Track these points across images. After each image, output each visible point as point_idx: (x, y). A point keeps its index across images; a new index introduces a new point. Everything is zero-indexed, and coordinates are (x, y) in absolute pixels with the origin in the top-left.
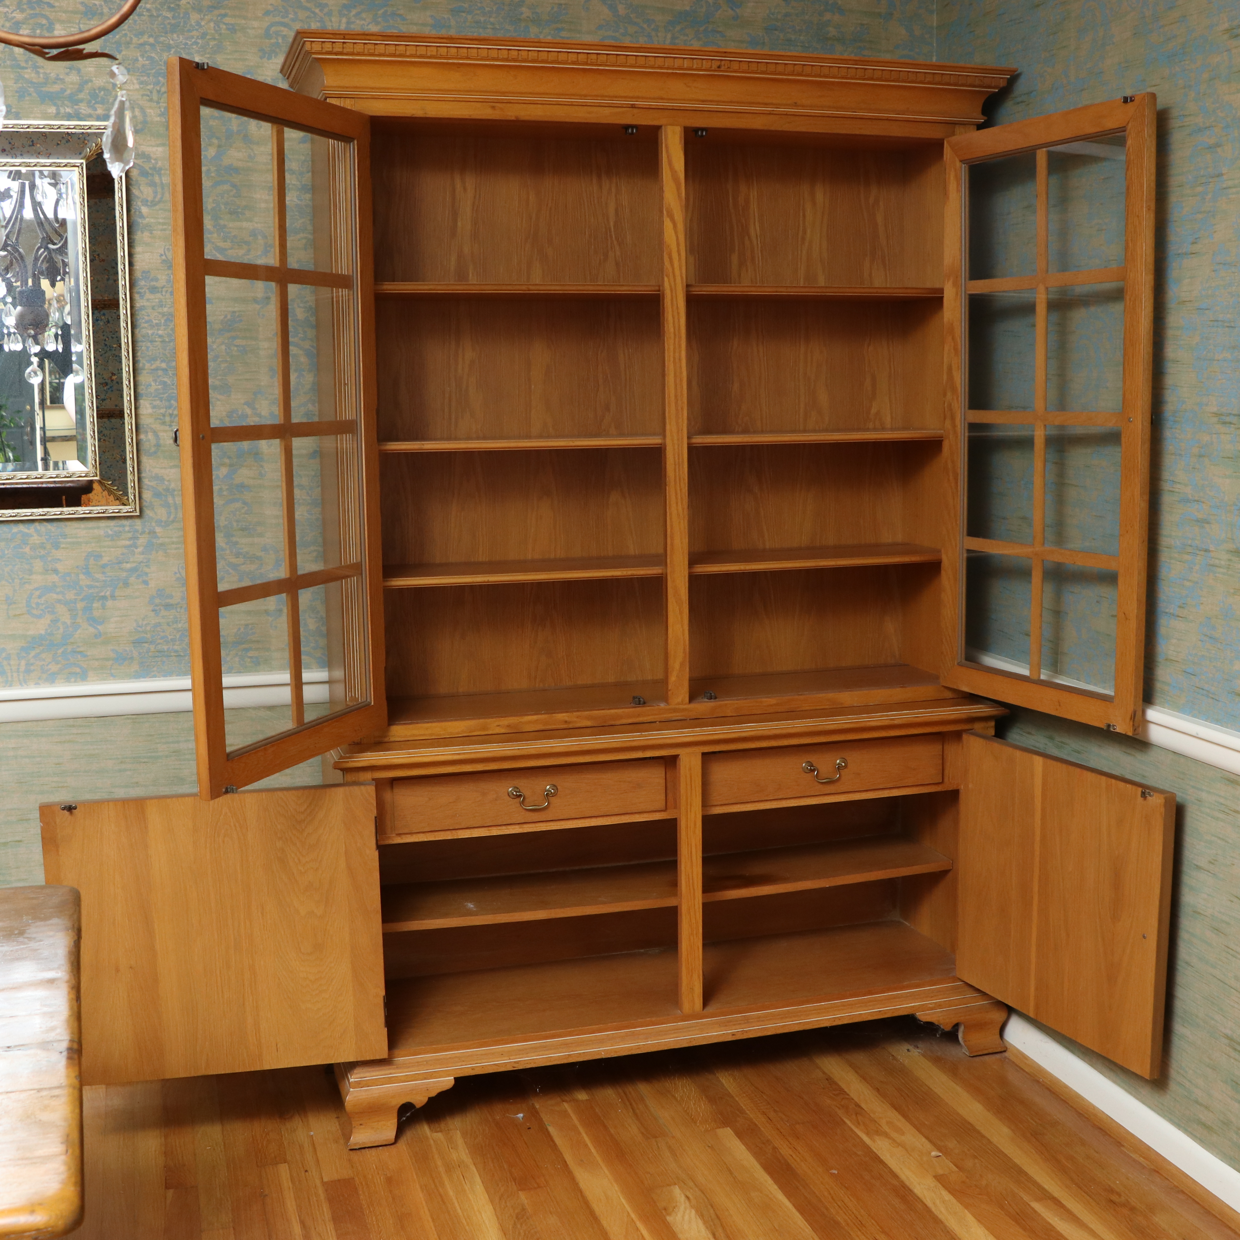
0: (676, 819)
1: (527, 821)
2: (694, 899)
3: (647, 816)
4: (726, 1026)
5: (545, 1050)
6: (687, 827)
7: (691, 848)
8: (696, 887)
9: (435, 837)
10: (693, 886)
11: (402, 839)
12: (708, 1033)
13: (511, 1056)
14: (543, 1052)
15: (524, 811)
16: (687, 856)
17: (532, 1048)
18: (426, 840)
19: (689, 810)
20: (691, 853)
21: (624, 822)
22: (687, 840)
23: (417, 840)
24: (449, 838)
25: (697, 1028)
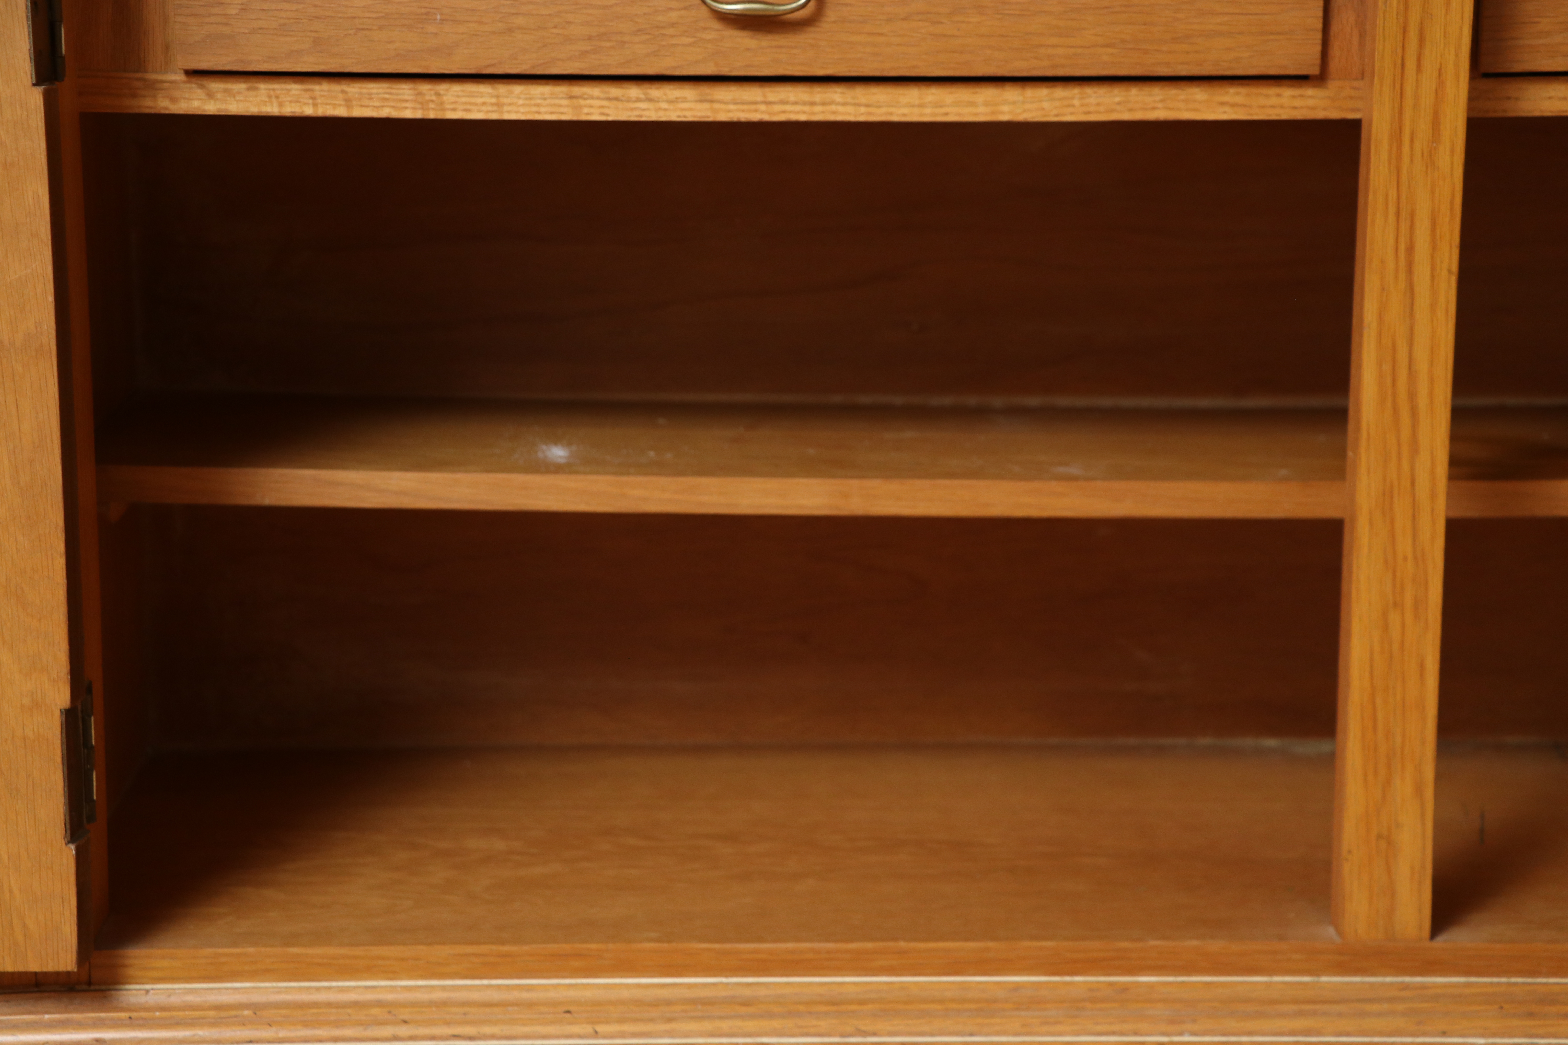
0: (1356, 125)
1: (725, 71)
2: (1415, 450)
3: (1239, 99)
4: (1531, 1015)
5: (742, 1017)
6: (1397, 137)
7: (1412, 227)
8: (1423, 401)
9: (348, 102)
10: (1412, 396)
11: (211, 96)
12: (1444, 1034)
13: (607, 1022)
14: (738, 1023)
15: (716, 25)
16: (1391, 265)
17: (694, 1002)
18: (309, 111)
19: (1411, 65)
20: (1410, 249)
21: (1138, 116)
22: (1393, 194)
23: (272, 109)
24: (408, 114)
25: (1401, 1007)
